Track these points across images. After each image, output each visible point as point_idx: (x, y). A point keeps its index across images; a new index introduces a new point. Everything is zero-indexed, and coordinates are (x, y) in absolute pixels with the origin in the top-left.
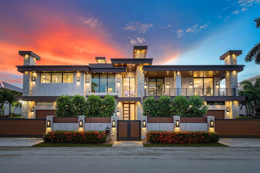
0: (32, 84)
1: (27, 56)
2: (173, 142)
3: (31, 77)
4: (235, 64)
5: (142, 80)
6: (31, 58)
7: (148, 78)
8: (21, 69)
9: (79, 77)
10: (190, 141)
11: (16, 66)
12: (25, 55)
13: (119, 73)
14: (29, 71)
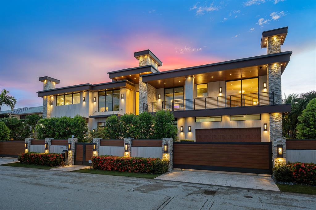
0: (50, 107)
1: (45, 81)
2: (112, 169)
3: (49, 101)
4: (278, 52)
5: (145, 94)
6: (49, 83)
7: (163, 89)
8: (41, 94)
9: (85, 97)
10: (129, 169)
11: (37, 92)
12: (44, 81)
13: (122, 88)
14: (47, 95)
